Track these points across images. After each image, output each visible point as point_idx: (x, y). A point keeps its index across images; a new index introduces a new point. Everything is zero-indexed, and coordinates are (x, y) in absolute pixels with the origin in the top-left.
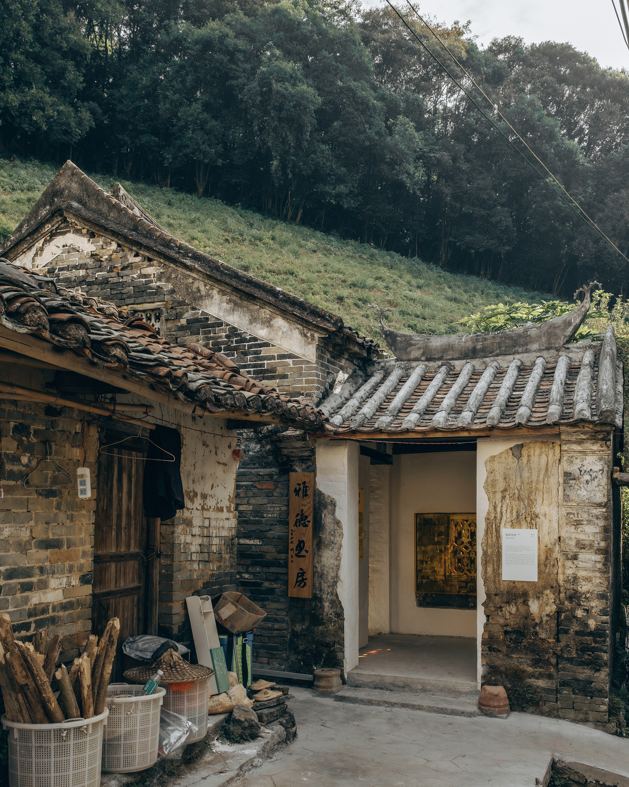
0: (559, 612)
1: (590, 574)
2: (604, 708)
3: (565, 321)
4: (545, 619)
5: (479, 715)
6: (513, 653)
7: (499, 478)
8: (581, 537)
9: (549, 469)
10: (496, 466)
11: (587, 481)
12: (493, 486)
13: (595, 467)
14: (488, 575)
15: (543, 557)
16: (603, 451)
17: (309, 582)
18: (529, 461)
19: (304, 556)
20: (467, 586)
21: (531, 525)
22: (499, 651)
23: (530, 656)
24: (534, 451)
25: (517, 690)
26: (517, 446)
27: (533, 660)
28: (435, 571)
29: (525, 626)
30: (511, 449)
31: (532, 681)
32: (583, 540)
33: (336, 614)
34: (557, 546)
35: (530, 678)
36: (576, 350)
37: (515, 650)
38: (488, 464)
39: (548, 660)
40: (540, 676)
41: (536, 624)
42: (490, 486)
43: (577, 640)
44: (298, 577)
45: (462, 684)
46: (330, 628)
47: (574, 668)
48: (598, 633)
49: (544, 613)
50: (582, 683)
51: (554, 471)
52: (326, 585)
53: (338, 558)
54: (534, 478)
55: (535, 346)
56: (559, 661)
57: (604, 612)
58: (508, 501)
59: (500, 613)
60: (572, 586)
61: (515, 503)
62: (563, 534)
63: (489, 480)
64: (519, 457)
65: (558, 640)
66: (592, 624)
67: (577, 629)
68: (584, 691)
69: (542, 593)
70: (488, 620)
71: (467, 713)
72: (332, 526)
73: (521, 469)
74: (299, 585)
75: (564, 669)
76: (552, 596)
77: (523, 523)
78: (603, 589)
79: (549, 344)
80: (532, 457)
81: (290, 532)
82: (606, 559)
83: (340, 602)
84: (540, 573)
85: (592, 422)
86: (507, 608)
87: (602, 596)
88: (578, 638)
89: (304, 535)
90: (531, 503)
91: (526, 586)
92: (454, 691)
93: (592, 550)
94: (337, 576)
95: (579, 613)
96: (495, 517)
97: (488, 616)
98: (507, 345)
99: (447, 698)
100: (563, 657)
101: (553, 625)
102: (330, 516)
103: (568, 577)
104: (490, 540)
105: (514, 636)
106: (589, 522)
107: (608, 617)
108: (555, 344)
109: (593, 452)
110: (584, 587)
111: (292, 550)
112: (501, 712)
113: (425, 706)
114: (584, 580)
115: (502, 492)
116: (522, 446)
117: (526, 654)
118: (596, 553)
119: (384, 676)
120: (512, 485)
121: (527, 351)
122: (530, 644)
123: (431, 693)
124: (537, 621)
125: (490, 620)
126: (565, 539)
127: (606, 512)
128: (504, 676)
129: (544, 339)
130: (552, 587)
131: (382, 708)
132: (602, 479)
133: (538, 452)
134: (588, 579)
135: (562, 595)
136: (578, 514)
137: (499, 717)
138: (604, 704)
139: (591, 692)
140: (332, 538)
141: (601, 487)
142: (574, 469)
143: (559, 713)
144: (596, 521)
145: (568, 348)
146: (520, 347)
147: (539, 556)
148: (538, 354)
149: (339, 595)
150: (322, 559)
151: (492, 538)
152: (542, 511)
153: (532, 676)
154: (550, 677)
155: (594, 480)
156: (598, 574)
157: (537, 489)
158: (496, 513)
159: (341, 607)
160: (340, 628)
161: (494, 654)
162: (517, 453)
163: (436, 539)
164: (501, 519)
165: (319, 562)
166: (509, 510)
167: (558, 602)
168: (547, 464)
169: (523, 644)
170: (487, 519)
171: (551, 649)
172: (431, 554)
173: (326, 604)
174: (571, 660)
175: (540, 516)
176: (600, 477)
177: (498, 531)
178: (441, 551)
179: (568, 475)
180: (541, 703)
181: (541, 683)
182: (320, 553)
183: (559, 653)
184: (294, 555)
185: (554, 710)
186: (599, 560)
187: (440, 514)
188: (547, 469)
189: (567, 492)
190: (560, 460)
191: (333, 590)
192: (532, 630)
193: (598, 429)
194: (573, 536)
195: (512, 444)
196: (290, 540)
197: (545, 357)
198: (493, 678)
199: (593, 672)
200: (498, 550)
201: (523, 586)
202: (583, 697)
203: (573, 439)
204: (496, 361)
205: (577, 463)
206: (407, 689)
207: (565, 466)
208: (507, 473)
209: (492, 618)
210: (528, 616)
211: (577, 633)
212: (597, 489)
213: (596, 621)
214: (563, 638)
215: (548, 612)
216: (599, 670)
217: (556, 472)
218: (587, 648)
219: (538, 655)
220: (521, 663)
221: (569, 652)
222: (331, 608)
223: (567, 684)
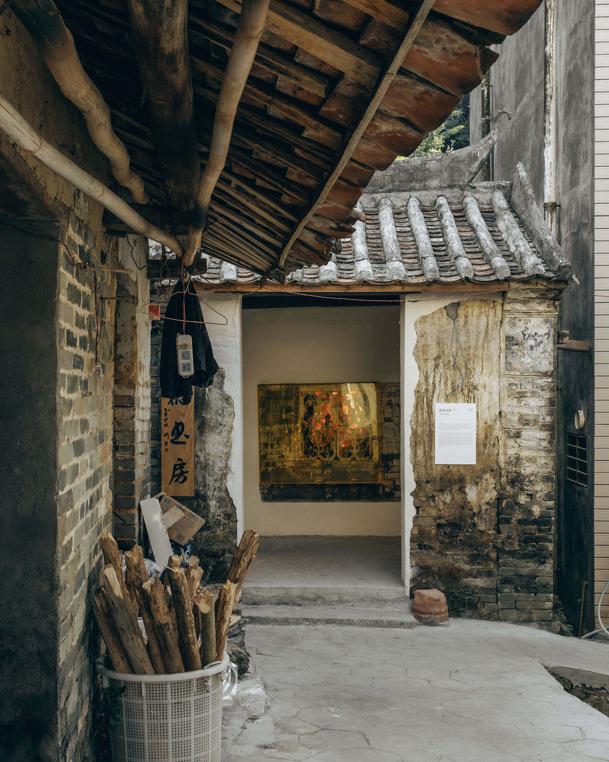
0: (499, 499)
1: (535, 454)
2: (549, 604)
3: (470, 154)
4: (484, 507)
5: (417, 625)
6: (447, 549)
7: (432, 342)
8: (525, 411)
9: (490, 332)
10: (428, 328)
11: (531, 347)
12: (424, 352)
13: (541, 330)
14: (418, 459)
15: (482, 436)
16: (549, 312)
17: (190, 476)
18: (466, 322)
19: (184, 443)
20: (323, 473)
21: (468, 399)
22: (431, 548)
23: (468, 552)
24: (473, 311)
25: (453, 593)
26: (453, 304)
27: (470, 556)
28: (283, 457)
29: (462, 518)
30: (445, 308)
31: (469, 581)
32: (526, 415)
33: (225, 515)
34: (498, 422)
35: (467, 578)
36: (484, 190)
37: (451, 545)
38: (418, 325)
39: (487, 555)
40: (479, 574)
41: (474, 514)
42: (421, 352)
43: (520, 529)
44: (175, 469)
45: (387, 590)
46: (219, 532)
47: (517, 562)
48: (543, 521)
49: (483, 501)
50: (525, 579)
51: (495, 334)
52: (211, 478)
53: (228, 444)
54: (472, 343)
55: (435, 183)
56: (500, 555)
57: (548, 497)
58: (441, 370)
59: (432, 504)
60: (514, 469)
61: (450, 373)
62: (505, 409)
63: (420, 345)
64: (455, 318)
65: (499, 532)
66: (536, 510)
67: (520, 517)
68: (527, 587)
69: (481, 478)
70: (418, 512)
71: (407, 623)
72: (220, 403)
73: (456, 332)
74: (176, 481)
75: (505, 564)
76: (492, 481)
77: (460, 395)
78: (549, 470)
79: (452, 181)
80: (470, 317)
81: (163, 412)
82: (552, 436)
83: (231, 500)
84: (479, 454)
85: (549, 279)
86: (441, 496)
87: (547, 479)
88: (521, 528)
89: (183, 415)
90: (469, 372)
91: (462, 470)
92: (377, 600)
93: (536, 427)
94: (227, 467)
95: (523, 499)
96: (427, 390)
97: (417, 508)
98: (401, 179)
99: (369, 609)
100: (504, 551)
101: (494, 514)
102: (217, 390)
103: (510, 458)
104: (420, 417)
105: (448, 530)
106: (534, 393)
107: (553, 502)
108: (458, 181)
109: (539, 313)
110: (528, 469)
111: (165, 435)
112: (442, 620)
113: (355, 621)
114: (527, 461)
115: (435, 359)
116: (458, 304)
117: (463, 549)
118: (541, 430)
119: (290, 588)
120: (446, 352)
121: (425, 188)
122: (467, 537)
123: (350, 604)
124: (476, 510)
125: (420, 513)
126: (506, 414)
127: (553, 382)
128: (437, 577)
129: (446, 175)
130: (492, 471)
131: (302, 627)
132: (548, 344)
133: (476, 312)
134: (532, 460)
135: (504, 479)
136: (521, 384)
137: (442, 626)
138: (548, 600)
139: (535, 588)
140: (220, 419)
141: (547, 354)
142: (517, 332)
143: (500, 615)
144: (541, 393)
145: (474, 188)
146: (417, 182)
147: (477, 435)
148: (439, 193)
149: (229, 491)
150: (206, 446)
151: (423, 414)
152: (482, 382)
153: (469, 574)
154: (489, 574)
155: (539, 345)
156: (543, 454)
157: (475, 355)
158: (428, 385)
159: (233, 505)
160: (231, 532)
161: (425, 552)
162: (452, 313)
163: (284, 416)
164: (434, 392)
165: (202, 450)
166: (442, 381)
167: (498, 487)
168: (487, 327)
169: (459, 538)
170: (417, 392)
171: (491, 541)
172: (278, 435)
173: (213, 503)
174: (512, 553)
175: (479, 388)
176: (546, 341)
177: (430, 407)
178: (290, 431)
179: (510, 339)
180: (479, 605)
181: (480, 582)
182: (203, 438)
183: (500, 546)
184: (169, 441)
185: (494, 611)
186: (544, 437)
187: (288, 385)
188: (487, 332)
189: (510, 360)
190: (501, 322)
191: (221, 484)
192: (470, 521)
193: (552, 286)
194: (516, 410)
195: (447, 302)
196: (163, 423)
197: (447, 196)
198: (424, 581)
199: (537, 565)
200: (430, 429)
201: (459, 470)
202: (527, 595)
203: (521, 297)
204: (388, 197)
205: (521, 325)
206: (319, 602)
207: (507, 329)
208: (441, 336)
209: (423, 510)
210: (465, 505)
211: (520, 522)
212: (543, 355)
213: (541, 507)
214: (505, 528)
215: (487, 500)
216: (543, 563)
217: (497, 335)
218: (531, 538)
219: (476, 549)
220: (457, 561)
221: (511, 544)
222: (219, 507)
223: (509, 581)
